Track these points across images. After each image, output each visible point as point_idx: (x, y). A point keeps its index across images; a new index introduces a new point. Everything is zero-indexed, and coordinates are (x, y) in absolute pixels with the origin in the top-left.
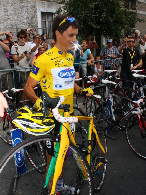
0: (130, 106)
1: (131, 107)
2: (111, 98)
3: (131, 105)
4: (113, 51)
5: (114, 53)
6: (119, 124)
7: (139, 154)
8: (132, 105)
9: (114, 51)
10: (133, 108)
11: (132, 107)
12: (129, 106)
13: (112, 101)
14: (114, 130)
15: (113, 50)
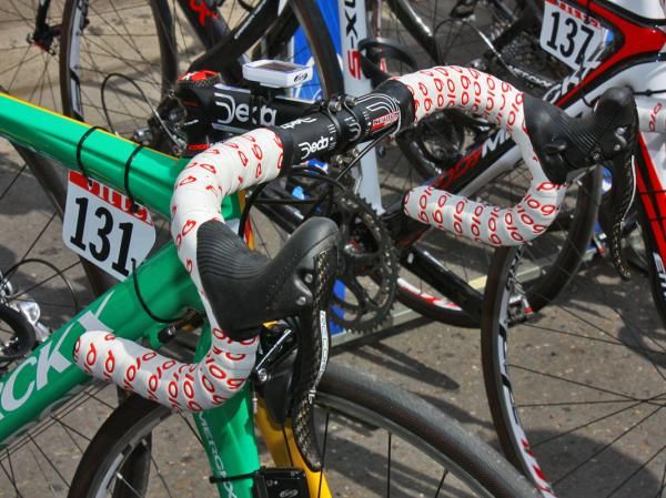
0: (562, 40)
1: (570, 61)
3: (570, 37)
6: (419, 258)
8: (581, 37)
10: (595, 64)
11: (579, 60)
12: (552, 44)
14: (369, 316)
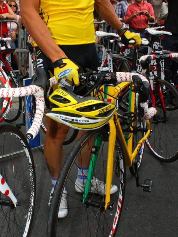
2: (110, 60)
4: (117, 10)
5: (120, 13)
7: (153, 151)
9: (120, 10)
13: (110, 64)
15: (119, 8)
